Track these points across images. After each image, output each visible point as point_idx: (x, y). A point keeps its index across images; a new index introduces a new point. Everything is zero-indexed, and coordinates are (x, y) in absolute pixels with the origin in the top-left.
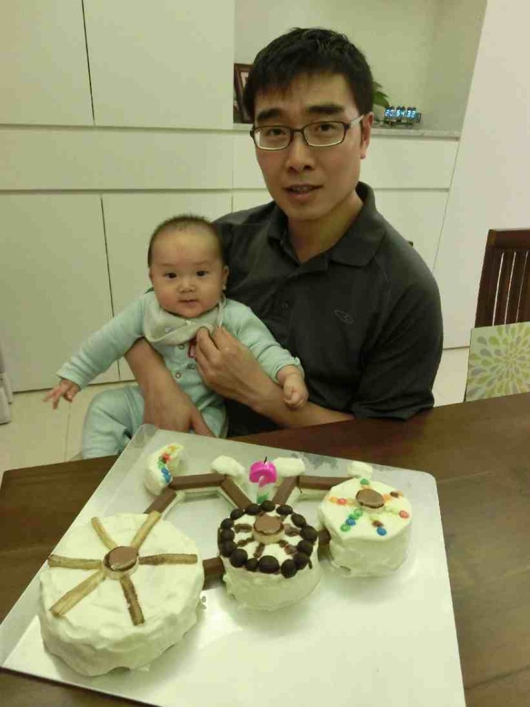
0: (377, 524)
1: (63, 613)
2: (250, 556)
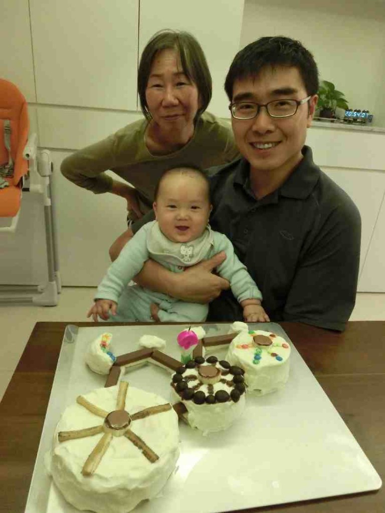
0: (274, 355)
1: (94, 471)
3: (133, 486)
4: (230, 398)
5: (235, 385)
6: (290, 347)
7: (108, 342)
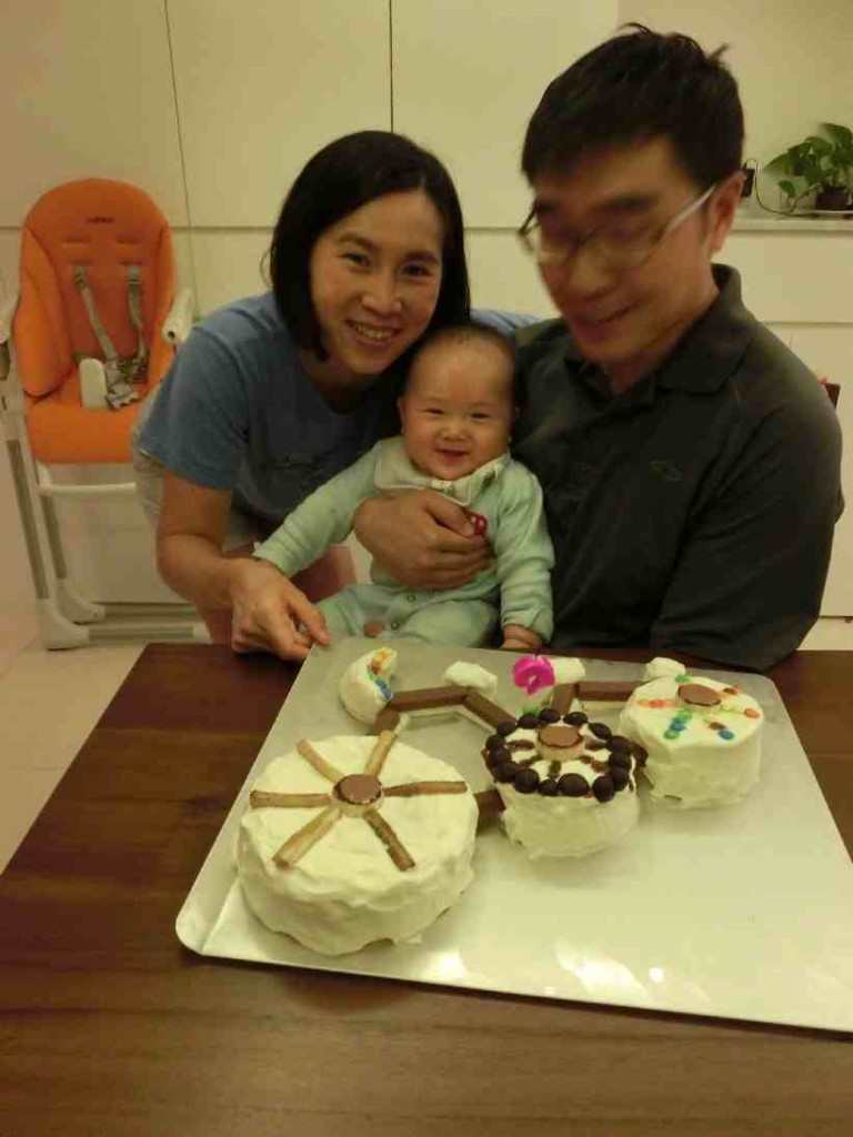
0: (716, 726)
1: (295, 862)
2: (543, 777)
3: (358, 902)
4: (591, 792)
5: (608, 769)
6: (761, 720)
7: (385, 665)
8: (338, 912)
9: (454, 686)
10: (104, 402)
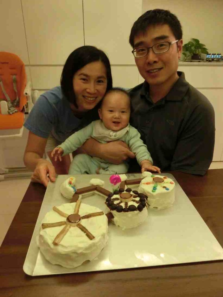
0: (164, 187)
1: (59, 243)
2: (124, 207)
3: (80, 251)
4: (137, 209)
5: (140, 203)
6: (174, 184)
7: (73, 182)
8: (74, 255)
9: (93, 185)
10: (7, 113)
